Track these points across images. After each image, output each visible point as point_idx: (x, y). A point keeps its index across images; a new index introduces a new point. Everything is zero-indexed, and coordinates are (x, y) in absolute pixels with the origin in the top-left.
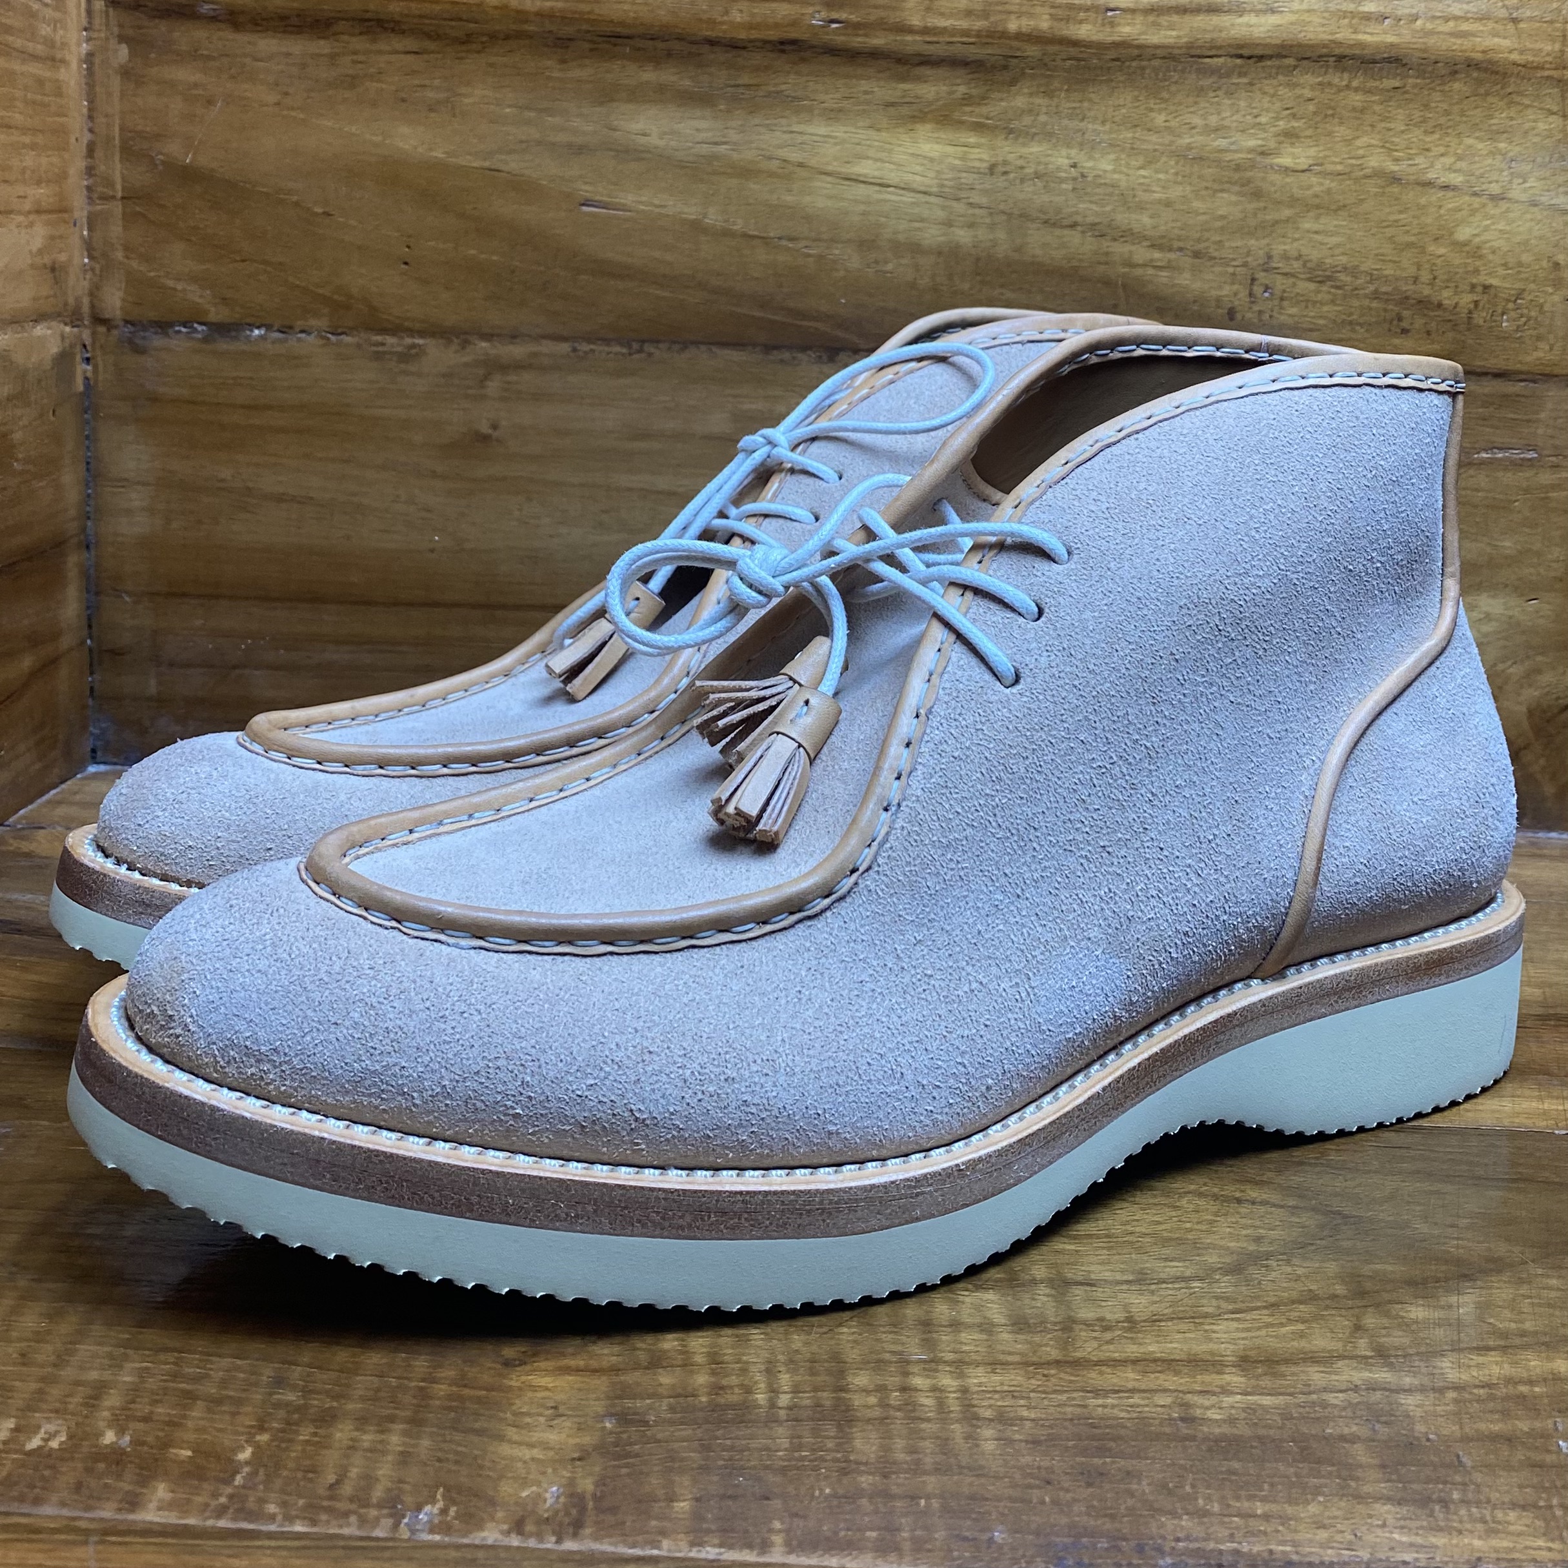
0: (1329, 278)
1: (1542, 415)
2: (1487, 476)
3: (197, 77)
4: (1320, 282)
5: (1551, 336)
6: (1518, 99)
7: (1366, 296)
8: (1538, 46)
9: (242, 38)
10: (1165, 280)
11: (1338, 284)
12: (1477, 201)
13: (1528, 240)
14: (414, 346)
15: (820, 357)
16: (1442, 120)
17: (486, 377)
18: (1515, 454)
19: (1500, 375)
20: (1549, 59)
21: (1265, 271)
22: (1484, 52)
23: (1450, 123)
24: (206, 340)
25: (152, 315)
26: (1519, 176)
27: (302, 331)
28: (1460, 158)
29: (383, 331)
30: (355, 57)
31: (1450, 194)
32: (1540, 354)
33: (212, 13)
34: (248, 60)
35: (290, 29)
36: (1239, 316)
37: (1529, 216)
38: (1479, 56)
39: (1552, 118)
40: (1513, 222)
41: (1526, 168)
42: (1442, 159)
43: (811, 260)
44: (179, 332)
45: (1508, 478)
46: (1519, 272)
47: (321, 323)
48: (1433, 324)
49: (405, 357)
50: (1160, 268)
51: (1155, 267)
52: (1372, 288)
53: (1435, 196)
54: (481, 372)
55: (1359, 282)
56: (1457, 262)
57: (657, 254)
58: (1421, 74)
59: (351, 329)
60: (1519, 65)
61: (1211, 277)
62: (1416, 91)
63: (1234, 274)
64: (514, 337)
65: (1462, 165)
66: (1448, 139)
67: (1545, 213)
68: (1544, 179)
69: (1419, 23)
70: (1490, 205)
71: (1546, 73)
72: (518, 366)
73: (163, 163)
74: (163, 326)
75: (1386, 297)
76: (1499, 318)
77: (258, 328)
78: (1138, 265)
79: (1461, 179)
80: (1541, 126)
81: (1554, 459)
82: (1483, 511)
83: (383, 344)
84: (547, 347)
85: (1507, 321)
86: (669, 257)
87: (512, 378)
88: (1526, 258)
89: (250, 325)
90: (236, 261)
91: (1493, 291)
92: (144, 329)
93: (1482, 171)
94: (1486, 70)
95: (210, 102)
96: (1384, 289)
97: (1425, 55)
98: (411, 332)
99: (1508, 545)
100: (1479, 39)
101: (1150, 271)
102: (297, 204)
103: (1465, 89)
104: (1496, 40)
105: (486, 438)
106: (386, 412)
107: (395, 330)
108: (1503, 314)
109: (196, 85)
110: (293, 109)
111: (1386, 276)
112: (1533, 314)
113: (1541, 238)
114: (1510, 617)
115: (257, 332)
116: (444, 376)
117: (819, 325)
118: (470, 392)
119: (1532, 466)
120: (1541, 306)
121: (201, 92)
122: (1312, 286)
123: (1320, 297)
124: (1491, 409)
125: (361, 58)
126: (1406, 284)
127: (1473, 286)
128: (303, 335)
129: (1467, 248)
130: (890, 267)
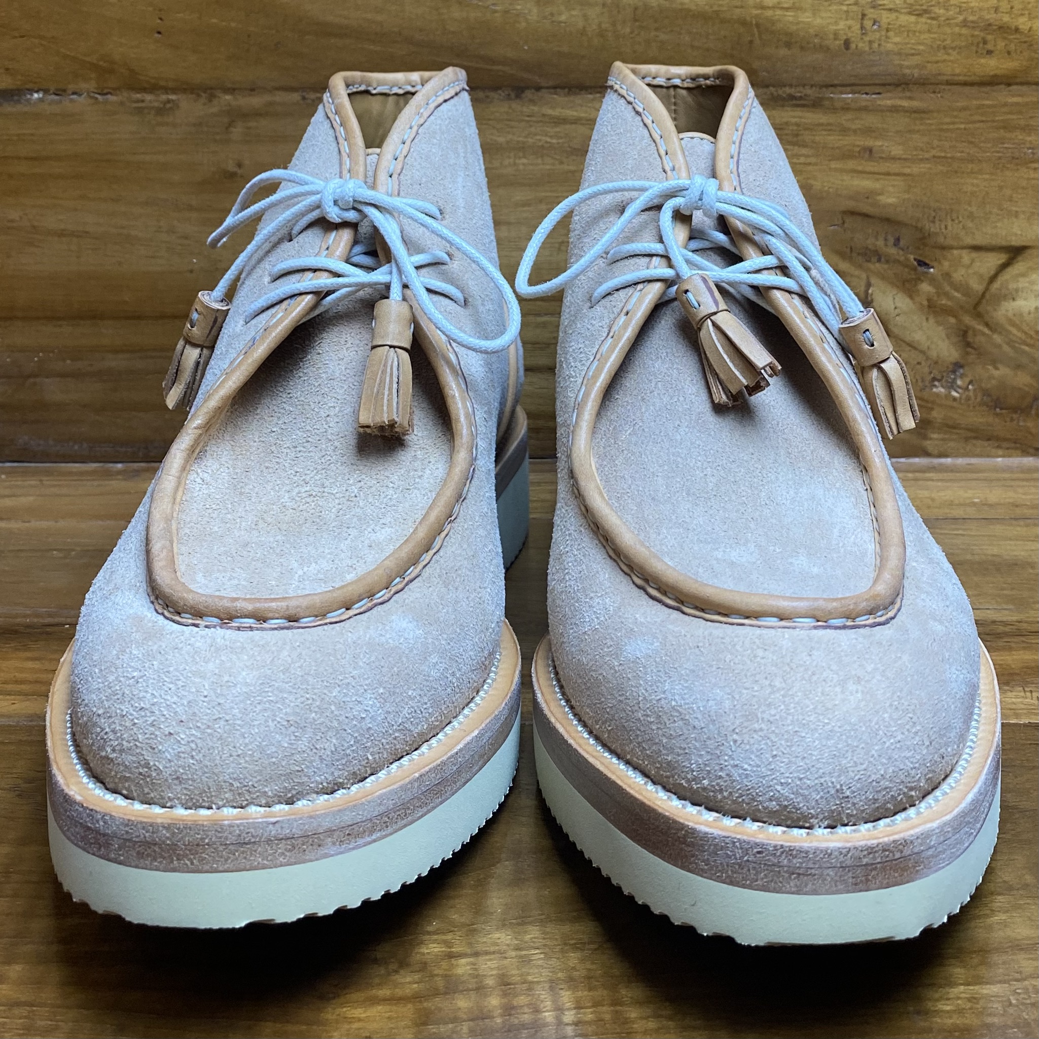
0: (926, 11)
4: (918, 15)
7: (957, 25)
10: (791, 19)
11: (933, 15)
14: (169, 101)
15: (509, 95)
17: (230, 125)
21: (874, 7)
27: (74, 93)
29: (144, 90)
36: (853, 46)
43: (496, 15)
47: (92, 85)
48: (1012, 46)
49: (160, 111)
50: (787, 9)
51: (782, 8)
52: (961, 18)
54: (226, 120)
55: (951, 13)
57: (369, 16)
59: (115, 89)
61: (829, 14)
63: (847, 12)
64: (253, 90)
72: (257, 114)
75: (972, 25)
77: (36, 92)
78: (769, 8)
83: (143, 101)
84: (280, 97)
86: (379, 18)
87: (252, 124)
89: (30, 90)
96: (971, 18)
98: (166, 90)
101: (778, 12)
105: (232, 176)
106: (148, 158)
107: (153, 88)
111: (972, 8)
115: (36, 95)
116: (194, 125)
117: (506, 69)
118: (218, 137)
122: (913, 19)
123: (919, 27)
126: (989, 13)
128: (75, 97)
130: (563, 18)
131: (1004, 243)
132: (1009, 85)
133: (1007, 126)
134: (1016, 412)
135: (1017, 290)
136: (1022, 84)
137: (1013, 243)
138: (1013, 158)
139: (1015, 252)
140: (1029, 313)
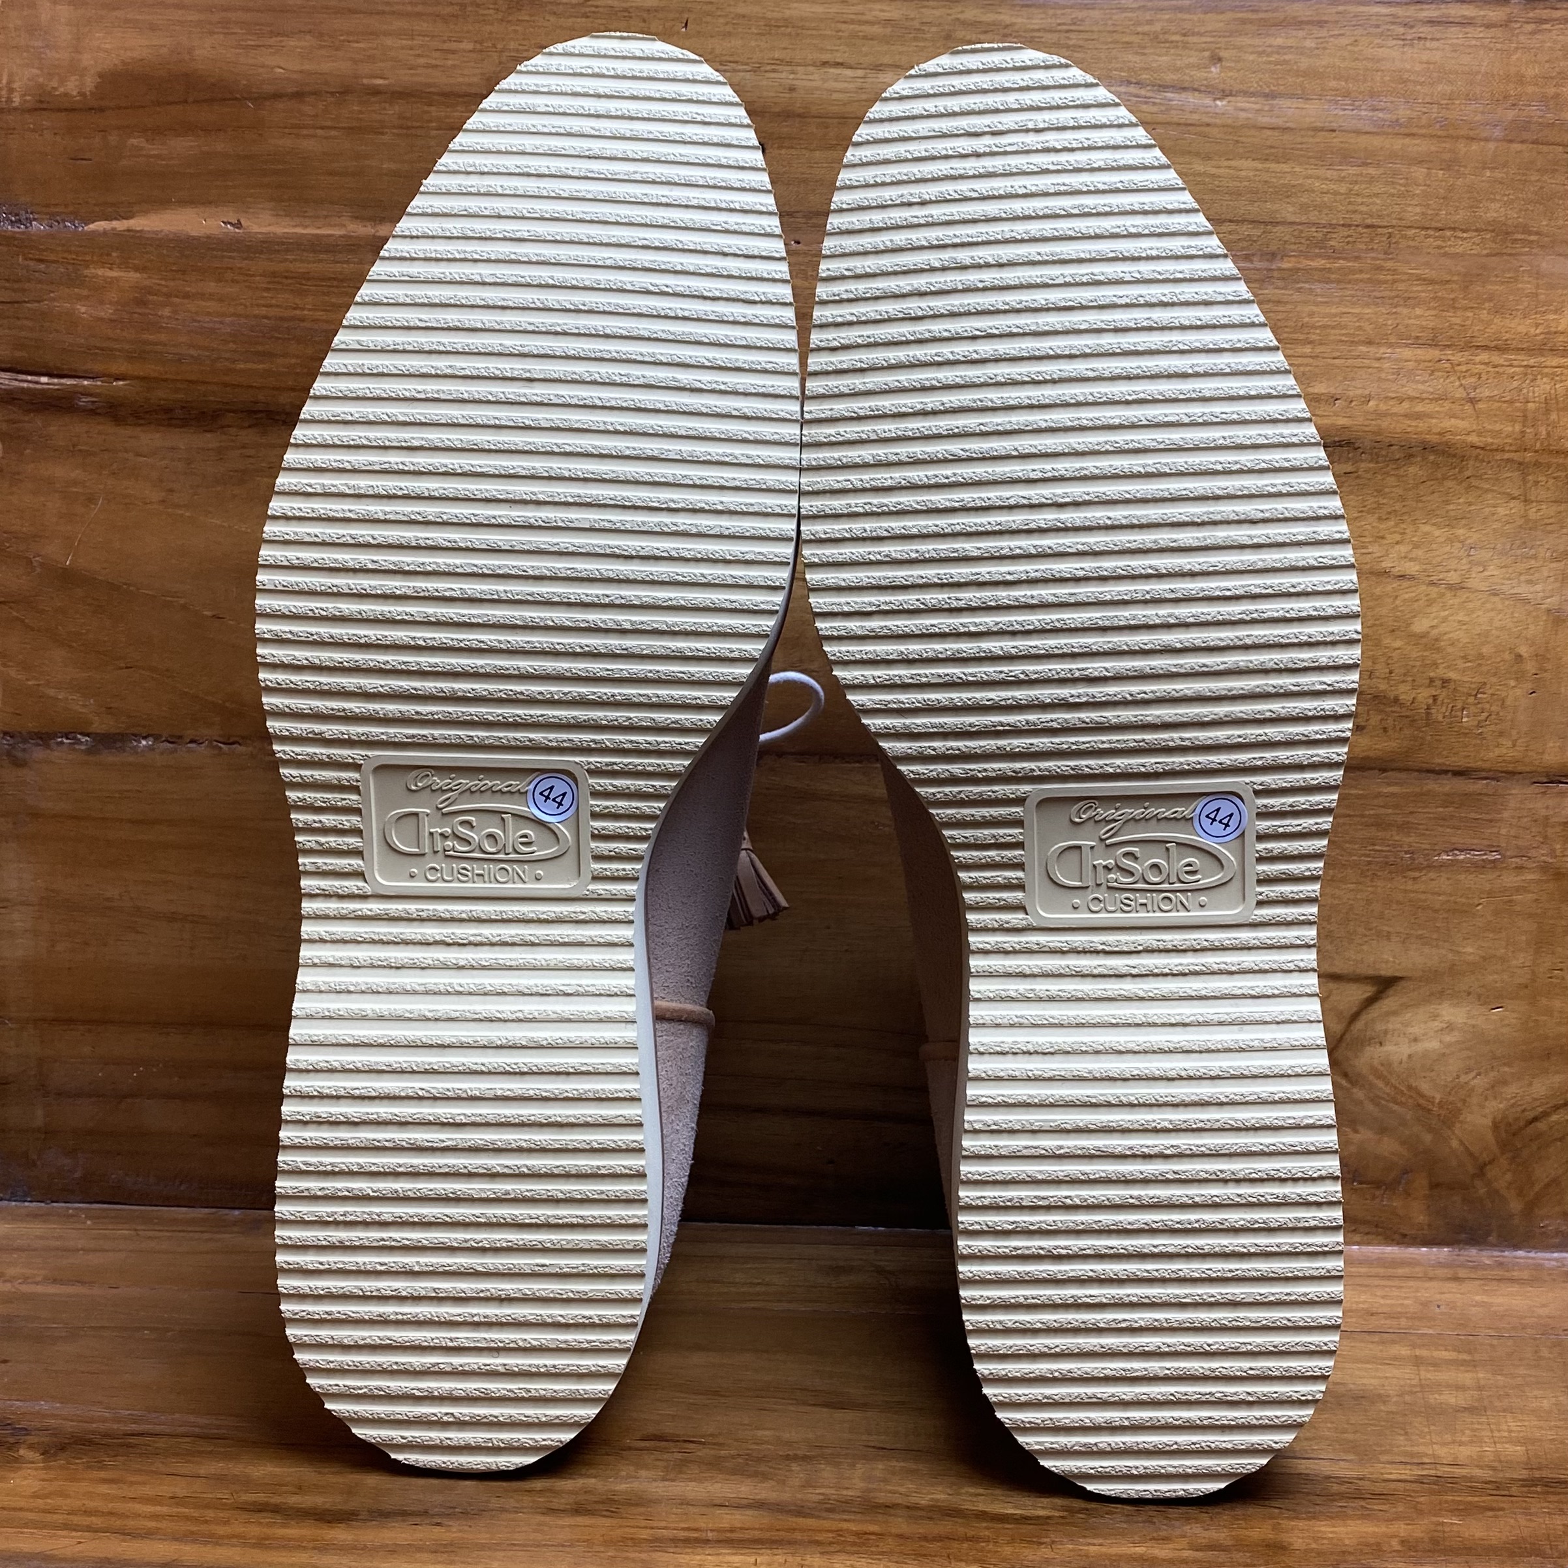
1: (1506, 814)
2: (1448, 879)
3: (77, 474)
5: (1514, 732)
6: (1474, 482)
8: (1498, 427)
9: (125, 432)
12: (1433, 592)
13: (1488, 631)
16: (1398, 506)
18: (1476, 856)
19: (1459, 773)
20: (1509, 441)
22: (1439, 434)
23: (1404, 510)
24: (90, 751)
25: (32, 726)
26: (1479, 564)
27: (192, 741)
28: (1416, 546)
30: (244, 451)
31: (1406, 584)
32: (1505, 751)
33: (90, 406)
34: (130, 455)
35: (174, 422)
37: (1488, 606)
38: (1434, 439)
39: (1512, 504)
40: (1473, 612)
41: (1484, 555)
42: (1397, 547)
44: (62, 743)
45: (1469, 880)
46: (1480, 665)
47: (213, 732)
48: (1390, 721)
53: (1391, 586)
56: (1414, 655)
58: (1375, 458)
60: (1477, 448)
62: (1369, 476)
65: (1419, 553)
66: (1403, 526)
67: (1507, 603)
68: (1505, 567)
69: (1371, 403)
70: (1449, 594)
71: (1507, 456)
73: (42, 565)
74: (44, 738)
76: (1459, 714)
77: (145, 738)
79: (1417, 568)
80: (1501, 511)
81: (1517, 860)
82: (1445, 915)
85: (1468, 717)
88: (1485, 650)
89: (135, 735)
90: (121, 668)
91: (1452, 686)
92: (25, 741)
93: (1439, 559)
94: (1443, 452)
95: (91, 499)
97: (1378, 438)
99: (1470, 950)
100: (1434, 421)
102: (184, 607)
103: (1421, 473)
104: (1453, 420)
108: (1463, 709)
109: (75, 483)
110: (178, 506)
112: (1494, 708)
113: (1502, 628)
114: (1474, 1026)
115: (144, 742)
119: (1495, 867)
120: (1503, 701)
121: (81, 490)
124: (1451, 809)
125: (251, 452)
127: (1432, 680)
128: (193, 745)
129: (1424, 640)
131: (1371, 972)
132: (1384, 770)
133: (1380, 824)
134: (1378, 1188)
135: (1386, 1032)
136: (1400, 770)
137: (1383, 973)
138: (1386, 863)
139: (1384, 985)
140: (1401, 1063)
